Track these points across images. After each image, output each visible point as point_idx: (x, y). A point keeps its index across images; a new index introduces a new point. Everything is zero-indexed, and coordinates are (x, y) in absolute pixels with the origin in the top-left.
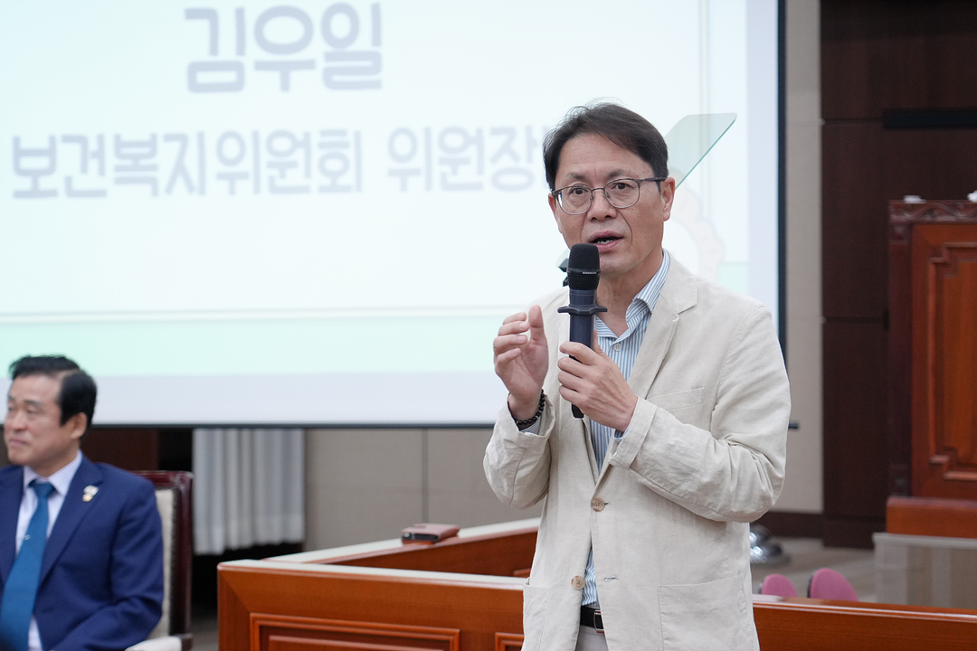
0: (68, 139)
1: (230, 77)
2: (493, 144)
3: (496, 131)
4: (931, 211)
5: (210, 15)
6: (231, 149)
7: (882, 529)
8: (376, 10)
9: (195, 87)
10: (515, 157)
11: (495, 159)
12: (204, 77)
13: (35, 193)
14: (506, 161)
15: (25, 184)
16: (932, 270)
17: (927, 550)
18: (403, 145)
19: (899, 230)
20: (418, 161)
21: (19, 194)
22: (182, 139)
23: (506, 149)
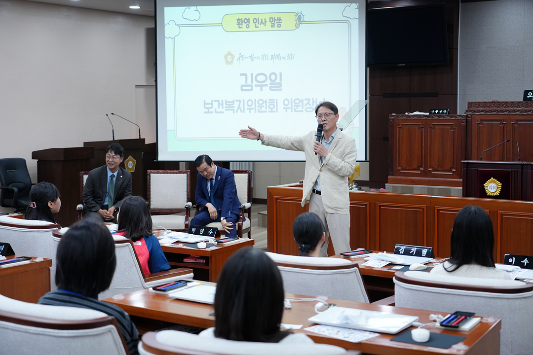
0: (215, 101)
1: (250, 88)
2: (305, 102)
3: (306, 99)
4: (398, 116)
5: (246, 75)
6: (250, 103)
7: (387, 183)
8: (281, 74)
9: (242, 90)
10: (310, 105)
11: (305, 105)
12: (244, 88)
13: (208, 112)
14: (308, 106)
15: (206, 110)
16: (398, 129)
17: (397, 187)
18: (286, 102)
19: (391, 120)
20: (289, 106)
21: (205, 113)
22: (240, 101)
23: (308, 103)
